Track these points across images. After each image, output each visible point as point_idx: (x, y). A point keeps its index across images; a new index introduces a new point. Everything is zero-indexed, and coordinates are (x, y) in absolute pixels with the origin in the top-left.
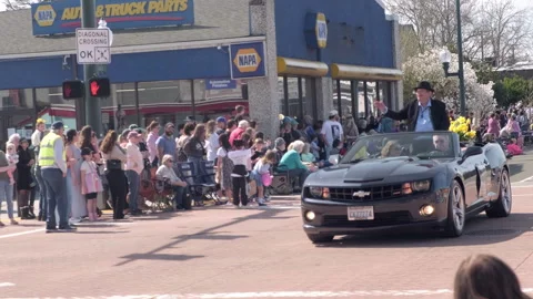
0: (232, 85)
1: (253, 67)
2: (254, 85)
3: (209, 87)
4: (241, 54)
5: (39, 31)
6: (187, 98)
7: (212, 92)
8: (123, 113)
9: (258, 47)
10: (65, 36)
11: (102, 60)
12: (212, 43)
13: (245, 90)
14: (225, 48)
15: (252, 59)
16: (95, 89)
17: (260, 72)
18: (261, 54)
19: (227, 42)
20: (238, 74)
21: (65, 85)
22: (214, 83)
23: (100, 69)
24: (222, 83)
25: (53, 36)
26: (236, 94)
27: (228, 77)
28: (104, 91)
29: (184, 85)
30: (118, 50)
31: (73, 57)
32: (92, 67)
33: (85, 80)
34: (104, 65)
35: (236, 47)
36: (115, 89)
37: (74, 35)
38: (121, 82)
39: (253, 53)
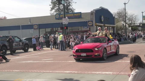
0: (88, 28)
1: (91, 25)
2: (91, 28)
3: (84, 28)
4: (89, 22)
5: (56, 19)
6: (80, 29)
7: (84, 29)
9: (92, 21)
10: (61, 19)
11: (67, 23)
12: (85, 21)
14: (87, 21)
16: (65, 28)
17: (92, 25)
19: (87, 20)
20: (89, 26)
21: (61, 27)
22: (85, 27)
24: (86, 27)
25: (58, 19)
26: (88, 29)
27: (87, 26)
28: (67, 28)
29: (80, 27)
30: (69, 22)
31: (62, 23)
32: (65, 24)
33: (64, 26)
35: (89, 21)
36: (69, 28)
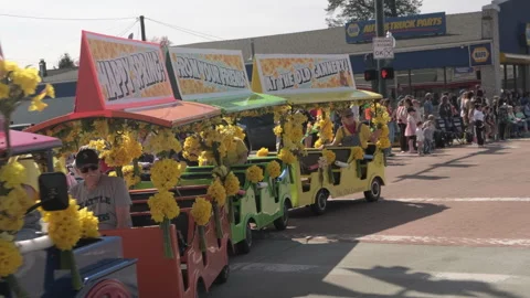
0: (471, 71)
1: (484, 59)
2: (484, 71)
3: (456, 72)
4: (477, 51)
5: (350, 40)
6: (441, 79)
7: (457, 75)
8: (401, 89)
9: (488, 46)
10: (366, 42)
11: (389, 57)
12: (458, 45)
13: (479, 74)
14: (466, 48)
15: (484, 54)
16: (384, 74)
17: (489, 62)
18: (489, 50)
19: (468, 43)
20: (474, 63)
21: (366, 72)
22: (458, 69)
23: (388, 62)
24: (464, 69)
25: (358, 43)
26: (473, 76)
27: (467, 65)
28: (390, 75)
29: (440, 71)
30: (399, 50)
31: (372, 55)
32: (382, 61)
33: (378, 68)
34: (391, 60)
35: (473, 47)
36: (397, 75)
37: (371, 42)
38: (400, 70)
39: (484, 50)
